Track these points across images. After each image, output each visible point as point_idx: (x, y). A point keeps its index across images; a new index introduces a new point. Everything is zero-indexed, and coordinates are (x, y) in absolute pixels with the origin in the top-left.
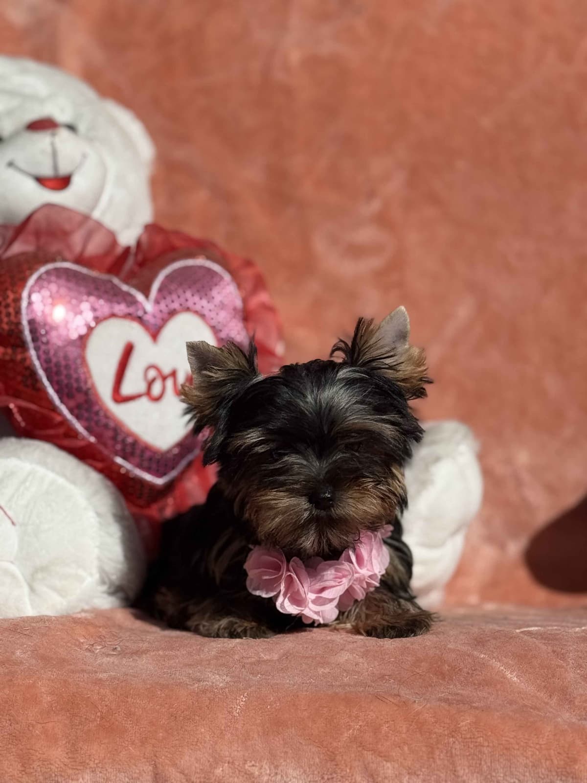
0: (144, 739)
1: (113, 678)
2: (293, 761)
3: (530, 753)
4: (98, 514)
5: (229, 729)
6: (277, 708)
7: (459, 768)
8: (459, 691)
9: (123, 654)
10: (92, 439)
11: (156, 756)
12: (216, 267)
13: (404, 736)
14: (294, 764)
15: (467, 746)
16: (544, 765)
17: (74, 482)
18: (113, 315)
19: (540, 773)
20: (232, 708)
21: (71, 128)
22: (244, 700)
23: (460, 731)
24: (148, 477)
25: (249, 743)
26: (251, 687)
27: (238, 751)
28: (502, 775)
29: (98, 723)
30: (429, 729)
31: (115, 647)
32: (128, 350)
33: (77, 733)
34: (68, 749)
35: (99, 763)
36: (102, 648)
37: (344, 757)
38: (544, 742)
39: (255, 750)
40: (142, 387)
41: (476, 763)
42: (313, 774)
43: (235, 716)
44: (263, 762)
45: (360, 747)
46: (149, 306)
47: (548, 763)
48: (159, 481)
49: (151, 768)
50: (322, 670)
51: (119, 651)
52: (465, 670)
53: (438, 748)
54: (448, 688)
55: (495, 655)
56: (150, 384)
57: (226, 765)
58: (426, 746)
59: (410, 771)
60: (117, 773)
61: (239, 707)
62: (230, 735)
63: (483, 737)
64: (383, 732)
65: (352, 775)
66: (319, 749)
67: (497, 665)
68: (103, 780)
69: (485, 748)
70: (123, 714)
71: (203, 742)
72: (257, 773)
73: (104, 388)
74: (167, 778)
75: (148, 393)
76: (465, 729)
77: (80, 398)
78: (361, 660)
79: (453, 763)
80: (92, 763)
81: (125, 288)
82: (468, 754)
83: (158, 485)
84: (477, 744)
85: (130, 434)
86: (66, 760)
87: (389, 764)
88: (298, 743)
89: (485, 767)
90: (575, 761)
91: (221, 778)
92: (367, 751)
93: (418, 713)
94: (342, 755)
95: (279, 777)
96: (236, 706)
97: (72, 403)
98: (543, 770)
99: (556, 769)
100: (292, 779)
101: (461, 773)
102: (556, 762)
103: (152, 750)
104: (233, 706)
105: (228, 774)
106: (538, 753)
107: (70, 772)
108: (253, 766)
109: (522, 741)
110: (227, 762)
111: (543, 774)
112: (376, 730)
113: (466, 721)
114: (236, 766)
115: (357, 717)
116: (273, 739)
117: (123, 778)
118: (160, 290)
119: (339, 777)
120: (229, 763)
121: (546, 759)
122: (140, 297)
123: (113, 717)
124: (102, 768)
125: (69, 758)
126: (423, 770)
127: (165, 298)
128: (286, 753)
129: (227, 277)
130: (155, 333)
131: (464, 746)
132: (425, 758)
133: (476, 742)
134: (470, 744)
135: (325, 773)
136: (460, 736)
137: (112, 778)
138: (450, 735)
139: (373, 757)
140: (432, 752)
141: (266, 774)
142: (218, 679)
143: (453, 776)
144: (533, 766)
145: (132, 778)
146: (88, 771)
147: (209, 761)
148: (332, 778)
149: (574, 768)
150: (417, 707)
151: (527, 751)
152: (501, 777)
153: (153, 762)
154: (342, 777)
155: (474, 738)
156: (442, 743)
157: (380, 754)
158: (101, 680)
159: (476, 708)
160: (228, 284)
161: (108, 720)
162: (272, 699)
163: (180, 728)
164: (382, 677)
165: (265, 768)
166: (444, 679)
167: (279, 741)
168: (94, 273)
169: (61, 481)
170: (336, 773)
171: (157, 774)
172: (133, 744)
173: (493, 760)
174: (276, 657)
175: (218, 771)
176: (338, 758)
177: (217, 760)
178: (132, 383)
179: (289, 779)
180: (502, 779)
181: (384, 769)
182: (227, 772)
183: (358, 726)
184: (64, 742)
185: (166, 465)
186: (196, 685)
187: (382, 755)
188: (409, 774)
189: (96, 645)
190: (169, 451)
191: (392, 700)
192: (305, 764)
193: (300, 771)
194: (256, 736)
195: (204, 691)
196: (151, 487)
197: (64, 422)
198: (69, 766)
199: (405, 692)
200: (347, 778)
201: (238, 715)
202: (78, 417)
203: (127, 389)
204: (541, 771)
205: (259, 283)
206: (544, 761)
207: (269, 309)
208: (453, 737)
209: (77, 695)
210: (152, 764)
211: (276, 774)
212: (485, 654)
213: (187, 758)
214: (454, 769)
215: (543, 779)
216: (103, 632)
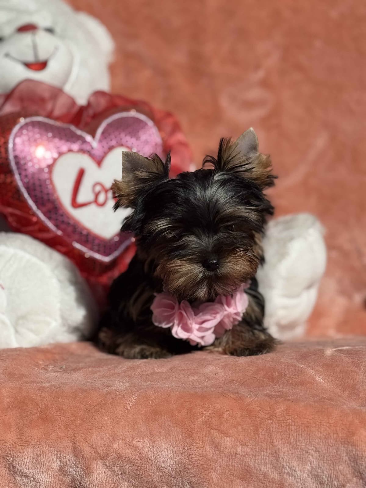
0: (67, 425)
1: (52, 386)
2: (165, 438)
3: (323, 429)
4: (60, 281)
5: (123, 417)
6: (156, 403)
7: (275, 441)
8: (280, 389)
9: (66, 371)
10: (59, 233)
11: (74, 436)
12: (142, 117)
13: (239, 420)
14: (165, 440)
15: (281, 425)
16: (332, 437)
17: (43, 260)
18: (70, 151)
19: (330, 443)
20: (127, 404)
21: (50, 31)
22: (135, 398)
23: (276, 416)
24: (98, 256)
25: (136, 427)
26: (141, 389)
27: (129, 432)
28: (304, 444)
29: (38, 415)
30: (255, 415)
31: (61, 366)
32: (81, 174)
33: (24, 422)
34: (17, 433)
35: (38, 441)
36: (54, 367)
37: (199, 435)
38: (333, 422)
39: (140, 431)
40: (91, 197)
41: (287, 437)
42: (178, 446)
43: (128, 409)
44: (145, 439)
45: (209, 427)
46: (95, 144)
47: (335, 436)
48: (107, 259)
49: (71, 444)
50: (193, 378)
51: (64, 369)
52: (288, 375)
53: (261, 427)
54: (274, 388)
55: (311, 365)
56: (97, 195)
57: (121, 441)
58: (253, 426)
59: (242, 443)
60: (49, 448)
61: (131, 403)
62: (124, 421)
63: (291, 419)
64: (225, 417)
65: (204, 447)
66: (182, 429)
67: (311, 372)
68: (40, 453)
69: (292, 427)
70: (55, 409)
71: (105, 426)
72: (141, 446)
73: (65, 198)
74: (82, 450)
75: (96, 201)
76: (279, 414)
77: (50, 206)
78: (220, 371)
79: (271, 437)
80: (33, 441)
81: (79, 132)
82: (281, 430)
83: (106, 262)
84: (287, 424)
85: (84, 228)
86: (16, 440)
87: (228, 439)
88: (168, 426)
89: (292, 439)
90: (353, 434)
91: (117, 450)
92: (214, 430)
93: (249, 405)
94: (197, 433)
95: (155, 448)
96: (129, 403)
97: (45, 209)
98: (332, 441)
99: (341, 439)
100: (164, 449)
101: (276, 443)
102: (340, 435)
103: (73, 433)
104: (127, 403)
105: (122, 447)
106: (328, 429)
107: (18, 447)
108: (139, 441)
109: (317, 421)
110: (121, 439)
111: (331, 443)
112: (220, 416)
113: (280, 409)
114: (127, 442)
115: (208, 408)
116: (152, 424)
117: (53, 451)
118: (103, 133)
119: (195, 448)
120: (122, 440)
121: (334, 433)
122: (88, 138)
123: (48, 411)
124: (39, 445)
125: (18, 438)
126: (251, 442)
127: (106, 138)
128: (160, 432)
129: (150, 123)
130: (99, 162)
131: (279, 425)
132: (252, 434)
133: (286, 423)
134: (282, 424)
135: (186, 445)
136: (276, 419)
137: (46, 451)
138: (269, 419)
139: (218, 434)
140: (258, 430)
141: (147, 447)
142: (120, 385)
143: (271, 446)
144: (325, 438)
145: (59, 451)
146: (30, 447)
147: (109, 439)
148: (191, 449)
149: (353, 439)
150: (248, 400)
151: (321, 428)
152: (303, 445)
153: (73, 440)
154: (197, 448)
155: (285, 420)
156: (264, 424)
157: (222, 432)
158: (44, 387)
159: (289, 400)
160: (151, 128)
161: (45, 413)
162: (153, 397)
163: (91, 417)
164: (232, 381)
165: (146, 443)
166: (273, 381)
167: (156, 425)
168: (58, 124)
169: (34, 260)
170: (193, 446)
171: (75, 448)
172: (60, 428)
173: (297, 435)
174: (164, 370)
175: (116, 446)
176: (195, 435)
177: (115, 438)
178: (85, 195)
179: (162, 450)
180: (304, 447)
181: (225, 442)
182: (121, 446)
183: (208, 414)
184: (15, 428)
185: (110, 248)
186: (106, 389)
187: (223, 432)
188: (241, 445)
189: (50, 366)
190: (112, 239)
191: (232, 396)
192: (172, 440)
193: (169, 445)
194: (141, 422)
195: (109, 393)
196: (101, 263)
197: (39, 222)
198: (18, 444)
199: (243, 391)
200: (200, 448)
201: (130, 408)
202: (49, 218)
203: (81, 199)
204: (331, 441)
205: (176, 128)
206: (332, 434)
207: (184, 144)
208: (271, 419)
209: (27, 398)
210: (72, 442)
211: (153, 446)
212: (304, 365)
213: (95, 437)
214: (271, 441)
215: (331, 446)
216: (57, 357)
